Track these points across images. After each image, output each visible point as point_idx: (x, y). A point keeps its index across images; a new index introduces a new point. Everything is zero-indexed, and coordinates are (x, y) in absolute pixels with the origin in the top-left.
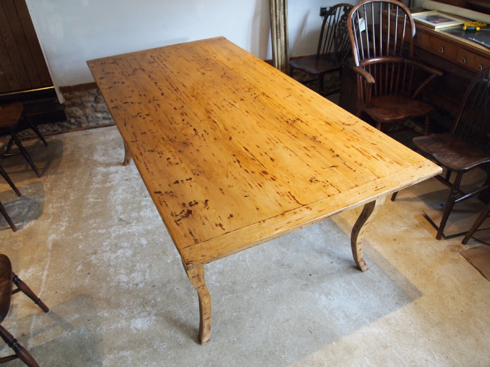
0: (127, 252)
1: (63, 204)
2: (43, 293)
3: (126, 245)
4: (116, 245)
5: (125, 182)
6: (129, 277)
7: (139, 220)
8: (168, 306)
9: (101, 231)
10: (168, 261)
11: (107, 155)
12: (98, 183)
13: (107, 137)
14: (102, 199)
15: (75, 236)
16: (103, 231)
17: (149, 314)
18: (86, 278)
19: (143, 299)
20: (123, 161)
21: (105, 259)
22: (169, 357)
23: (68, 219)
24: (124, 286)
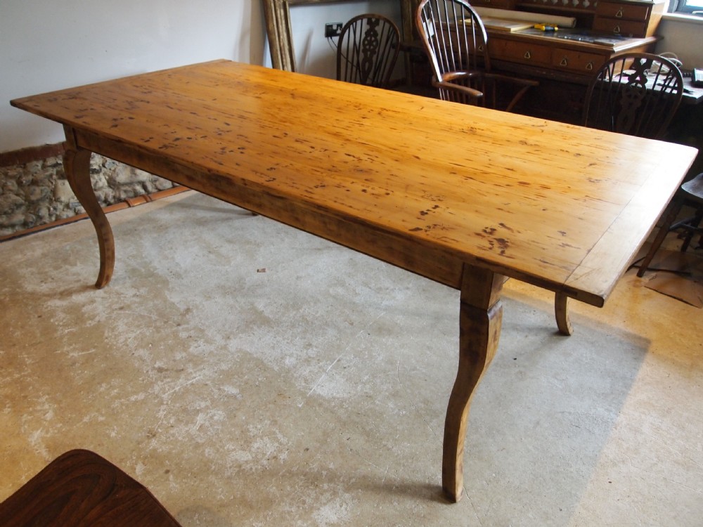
0: (214, 415)
1: (17, 376)
3: (203, 404)
4: (185, 410)
5: (120, 312)
6: (250, 451)
7: (196, 361)
8: (356, 469)
9: (135, 397)
10: (300, 406)
11: (50, 280)
12: (65, 325)
13: (29, 254)
14: (94, 347)
15: (86, 419)
16: (141, 396)
17: (335, 493)
18: (167, 479)
19: (305, 476)
20: (94, 280)
21: (180, 438)
23: (47, 396)
24: (254, 468)
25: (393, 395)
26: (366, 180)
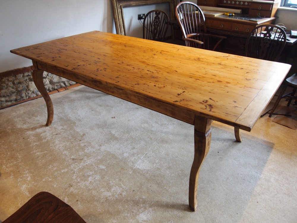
0: (96, 177)
1: (15, 163)
3: (91, 173)
4: (84, 176)
5: (56, 136)
6: (111, 192)
7: (88, 155)
8: (154, 198)
9: (64, 170)
10: (131, 173)
11: (27, 123)
12: (34, 142)
13: (18, 112)
14: (46, 150)
15: (44, 180)
16: (66, 170)
17: (145, 208)
18: (78, 204)
19: (133, 201)
20: (45, 123)
21: (82, 187)
23: (28, 171)
24: (112, 199)
25: (169, 168)
26: (156, 81)
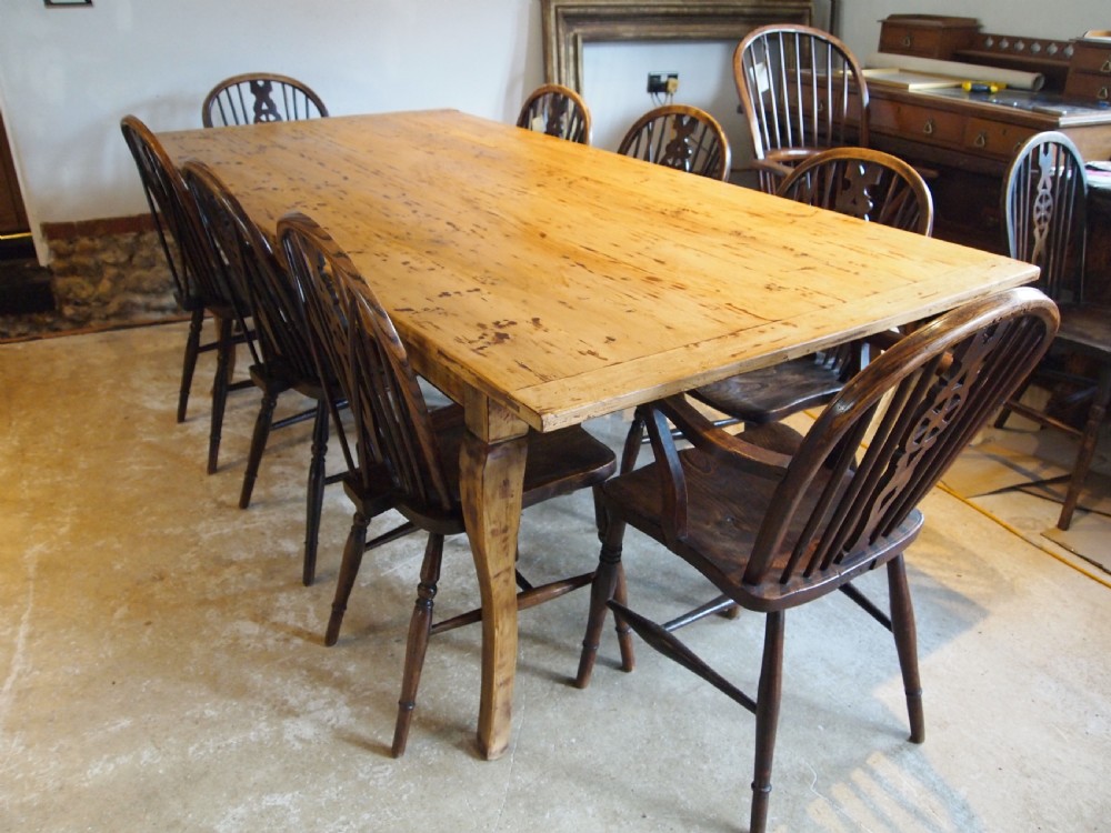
2: (19, 676)
3: (243, 556)
4: (217, 559)
7: (269, 503)
8: (380, 681)
10: (363, 585)
11: (165, 378)
12: (149, 433)
13: (161, 344)
14: (164, 464)
15: (99, 543)
16: (178, 531)
17: (332, 703)
18: (143, 633)
21: (189, 589)
22: (405, 797)
